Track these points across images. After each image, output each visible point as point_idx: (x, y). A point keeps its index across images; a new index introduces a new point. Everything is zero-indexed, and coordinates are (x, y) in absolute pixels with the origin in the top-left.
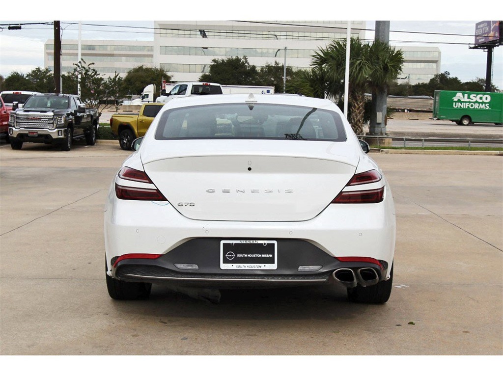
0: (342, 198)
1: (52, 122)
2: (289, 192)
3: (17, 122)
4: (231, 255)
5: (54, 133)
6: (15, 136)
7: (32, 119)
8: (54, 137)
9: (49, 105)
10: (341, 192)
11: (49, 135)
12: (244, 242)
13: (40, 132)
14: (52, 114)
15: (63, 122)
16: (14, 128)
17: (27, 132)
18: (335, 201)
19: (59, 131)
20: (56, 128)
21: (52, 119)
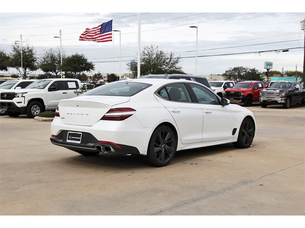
0: (104, 118)
1: (278, 95)
2: (87, 115)
3: (263, 95)
4: (70, 137)
5: (279, 100)
6: (262, 101)
7: (269, 94)
8: (279, 102)
9: (281, 87)
10: (104, 116)
11: (277, 101)
12: (74, 132)
13: (273, 99)
14: (279, 91)
15: (284, 95)
16: (261, 98)
17: (267, 100)
18: (101, 119)
19: (282, 99)
20: (280, 98)
21: (279, 93)
